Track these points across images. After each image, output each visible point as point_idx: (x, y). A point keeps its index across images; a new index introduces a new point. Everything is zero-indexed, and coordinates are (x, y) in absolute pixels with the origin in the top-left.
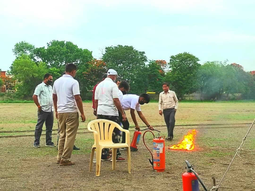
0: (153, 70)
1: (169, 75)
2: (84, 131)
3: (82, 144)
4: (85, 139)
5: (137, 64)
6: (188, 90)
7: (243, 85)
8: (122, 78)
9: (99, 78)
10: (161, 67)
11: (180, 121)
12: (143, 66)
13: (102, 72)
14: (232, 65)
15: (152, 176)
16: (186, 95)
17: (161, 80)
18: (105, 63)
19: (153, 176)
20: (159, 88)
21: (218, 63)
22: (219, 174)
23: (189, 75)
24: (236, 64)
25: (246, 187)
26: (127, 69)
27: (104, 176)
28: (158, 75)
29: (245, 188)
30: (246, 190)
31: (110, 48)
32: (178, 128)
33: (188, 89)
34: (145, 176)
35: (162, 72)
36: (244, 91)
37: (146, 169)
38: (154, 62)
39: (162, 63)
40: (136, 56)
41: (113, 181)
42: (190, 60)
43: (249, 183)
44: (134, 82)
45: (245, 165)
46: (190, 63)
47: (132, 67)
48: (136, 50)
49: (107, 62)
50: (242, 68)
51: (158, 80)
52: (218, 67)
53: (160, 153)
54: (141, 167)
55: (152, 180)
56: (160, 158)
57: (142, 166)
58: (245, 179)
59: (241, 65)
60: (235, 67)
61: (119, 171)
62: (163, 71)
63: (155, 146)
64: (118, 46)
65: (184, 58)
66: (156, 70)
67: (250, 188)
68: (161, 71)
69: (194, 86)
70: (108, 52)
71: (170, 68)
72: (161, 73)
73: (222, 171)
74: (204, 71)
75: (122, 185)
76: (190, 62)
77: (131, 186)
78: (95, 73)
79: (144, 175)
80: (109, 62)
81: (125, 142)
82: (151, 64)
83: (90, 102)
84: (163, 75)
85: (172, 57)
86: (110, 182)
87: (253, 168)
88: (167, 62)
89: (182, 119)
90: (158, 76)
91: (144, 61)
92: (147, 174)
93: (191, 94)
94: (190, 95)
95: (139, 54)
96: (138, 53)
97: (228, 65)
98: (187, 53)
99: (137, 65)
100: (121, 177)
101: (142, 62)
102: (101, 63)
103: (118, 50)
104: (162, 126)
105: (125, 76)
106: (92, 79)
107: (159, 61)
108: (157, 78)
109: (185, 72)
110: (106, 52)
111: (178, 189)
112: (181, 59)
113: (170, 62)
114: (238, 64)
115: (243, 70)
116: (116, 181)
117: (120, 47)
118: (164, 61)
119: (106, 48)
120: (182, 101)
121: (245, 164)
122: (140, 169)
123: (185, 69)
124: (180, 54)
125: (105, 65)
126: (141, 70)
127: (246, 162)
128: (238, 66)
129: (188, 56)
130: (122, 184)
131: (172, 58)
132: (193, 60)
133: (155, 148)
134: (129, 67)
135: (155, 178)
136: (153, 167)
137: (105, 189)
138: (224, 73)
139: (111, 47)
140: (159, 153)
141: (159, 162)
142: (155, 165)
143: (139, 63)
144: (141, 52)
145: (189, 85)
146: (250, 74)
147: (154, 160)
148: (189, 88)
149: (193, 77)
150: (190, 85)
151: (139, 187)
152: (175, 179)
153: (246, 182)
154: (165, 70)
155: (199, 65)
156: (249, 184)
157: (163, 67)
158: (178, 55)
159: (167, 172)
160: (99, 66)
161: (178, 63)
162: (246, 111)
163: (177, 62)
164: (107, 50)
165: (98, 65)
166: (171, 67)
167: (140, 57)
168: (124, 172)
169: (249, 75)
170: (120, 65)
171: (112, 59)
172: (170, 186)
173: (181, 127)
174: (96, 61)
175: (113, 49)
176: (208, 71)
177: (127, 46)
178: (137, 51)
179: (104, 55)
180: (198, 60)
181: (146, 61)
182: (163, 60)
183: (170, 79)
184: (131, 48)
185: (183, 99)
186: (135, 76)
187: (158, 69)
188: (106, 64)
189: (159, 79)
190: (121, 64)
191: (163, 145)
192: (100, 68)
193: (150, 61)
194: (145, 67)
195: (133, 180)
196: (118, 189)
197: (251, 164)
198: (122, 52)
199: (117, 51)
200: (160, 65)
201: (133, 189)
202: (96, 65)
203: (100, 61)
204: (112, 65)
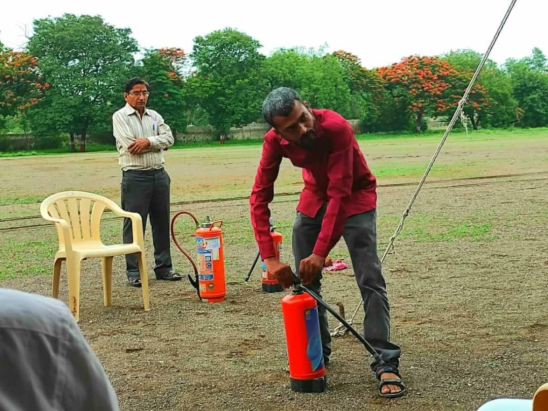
0: (154, 71)
1: (193, 84)
2: (10, 225)
3: (14, 255)
4: (19, 243)
5: (115, 59)
6: (238, 117)
7: (362, 99)
8: (80, 94)
9: (21, 96)
10: (173, 64)
11: (233, 189)
12: (129, 63)
13: (28, 81)
14: (335, 54)
15: (200, 312)
16: (235, 129)
17: (176, 96)
18: (36, 59)
19: (203, 312)
20: (170, 114)
21: (303, 52)
22: (344, 297)
23: (241, 80)
24: (345, 53)
25: (405, 318)
26: (90, 72)
27: (91, 321)
28: (166, 83)
29: (405, 321)
30: (407, 324)
31: (46, 22)
32: (231, 203)
33: (240, 115)
34: (183, 314)
35: (176, 76)
36: (365, 114)
37: (183, 298)
38: (156, 52)
39: (175, 54)
40: (111, 40)
41: (114, 331)
42: (239, 47)
43: (410, 309)
44: (111, 103)
45: (395, 273)
46: (239, 52)
47: (102, 66)
48: (109, 25)
49: (40, 56)
50: (359, 61)
51: (167, 95)
52: (304, 60)
53: (214, 260)
54: (168, 295)
55: (201, 320)
56: (215, 271)
57: (171, 293)
58: (400, 302)
59: (355, 55)
60: (343, 59)
61: (120, 307)
62: (177, 73)
63: (202, 245)
64: (64, 16)
65: (227, 41)
66: (161, 72)
67: (414, 320)
68: (173, 74)
69: (252, 107)
70: (41, 31)
71: (194, 67)
72: (173, 79)
73: (350, 290)
74: (273, 71)
75: (136, 336)
76: (241, 50)
77: (158, 337)
78: (11, 83)
79: (180, 312)
80: (45, 56)
81: (131, 242)
82: (149, 57)
83: (4, 155)
84: (178, 83)
85: (198, 40)
86: (107, 334)
87: (412, 279)
88: (185, 53)
89: (235, 185)
90: (168, 87)
91: (131, 52)
92: (187, 309)
93: (246, 126)
94: (245, 128)
95: (118, 34)
96: (116, 31)
97: (328, 54)
98: (232, 30)
99: (114, 61)
100: (131, 321)
101: (128, 54)
102: (26, 59)
103: (65, 27)
104: (194, 202)
105: (86, 89)
106: (5, 98)
107: (168, 50)
108: (165, 91)
109: (230, 75)
110: (35, 31)
111: (262, 334)
112: (219, 45)
113: (194, 53)
114: (348, 52)
115: (360, 67)
116: (120, 329)
117: (70, 19)
118: (179, 50)
119: (36, 23)
120: (227, 143)
121: (395, 271)
122: (169, 300)
123: (230, 68)
124: (215, 32)
125: (36, 63)
126: (124, 73)
127: (397, 267)
128: (348, 55)
129: (235, 37)
130: (135, 334)
131: (197, 42)
132: (248, 45)
133: (202, 250)
134: (95, 66)
135: (208, 316)
136: (198, 293)
137: (100, 348)
138: (319, 75)
139: (46, 20)
140: (210, 261)
141: (213, 281)
142: (202, 287)
143: (120, 56)
144: (122, 30)
145: (241, 104)
146: (376, 74)
147: (200, 277)
148: (242, 112)
149: (249, 87)
150: (244, 106)
151: (176, 338)
152: (253, 315)
153: (405, 308)
154: (182, 71)
155: (261, 58)
156: (411, 311)
157: (178, 65)
158: (212, 34)
159: (232, 300)
160: (20, 67)
161: (213, 54)
162: (374, 159)
163: (212, 51)
164: (38, 27)
165: (19, 65)
166: (196, 63)
167: (122, 41)
168: (133, 309)
169: (374, 77)
170: (72, 61)
171: (53, 49)
172: (244, 330)
173: (238, 202)
174: (12, 53)
175: (52, 23)
176: (283, 70)
177: (88, 16)
178: (111, 27)
179: (31, 39)
180: (259, 46)
181: (136, 50)
182: (177, 48)
183: (196, 93)
184: (98, 21)
185: (228, 139)
186: (112, 88)
187: (166, 68)
188: (38, 60)
189: (169, 93)
190: (75, 61)
191: (219, 242)
192: (24, 72)
193: (146, 50)
194: (135, 64)
195: (159, 324)
196: (130, 347)
197: (408, 271)
198: (75, 31)
199: (63, 29)
200: (168, 59)
201: (165, 344)
202: (12, 63)
203: (24, 55)
204: (52, 64)
